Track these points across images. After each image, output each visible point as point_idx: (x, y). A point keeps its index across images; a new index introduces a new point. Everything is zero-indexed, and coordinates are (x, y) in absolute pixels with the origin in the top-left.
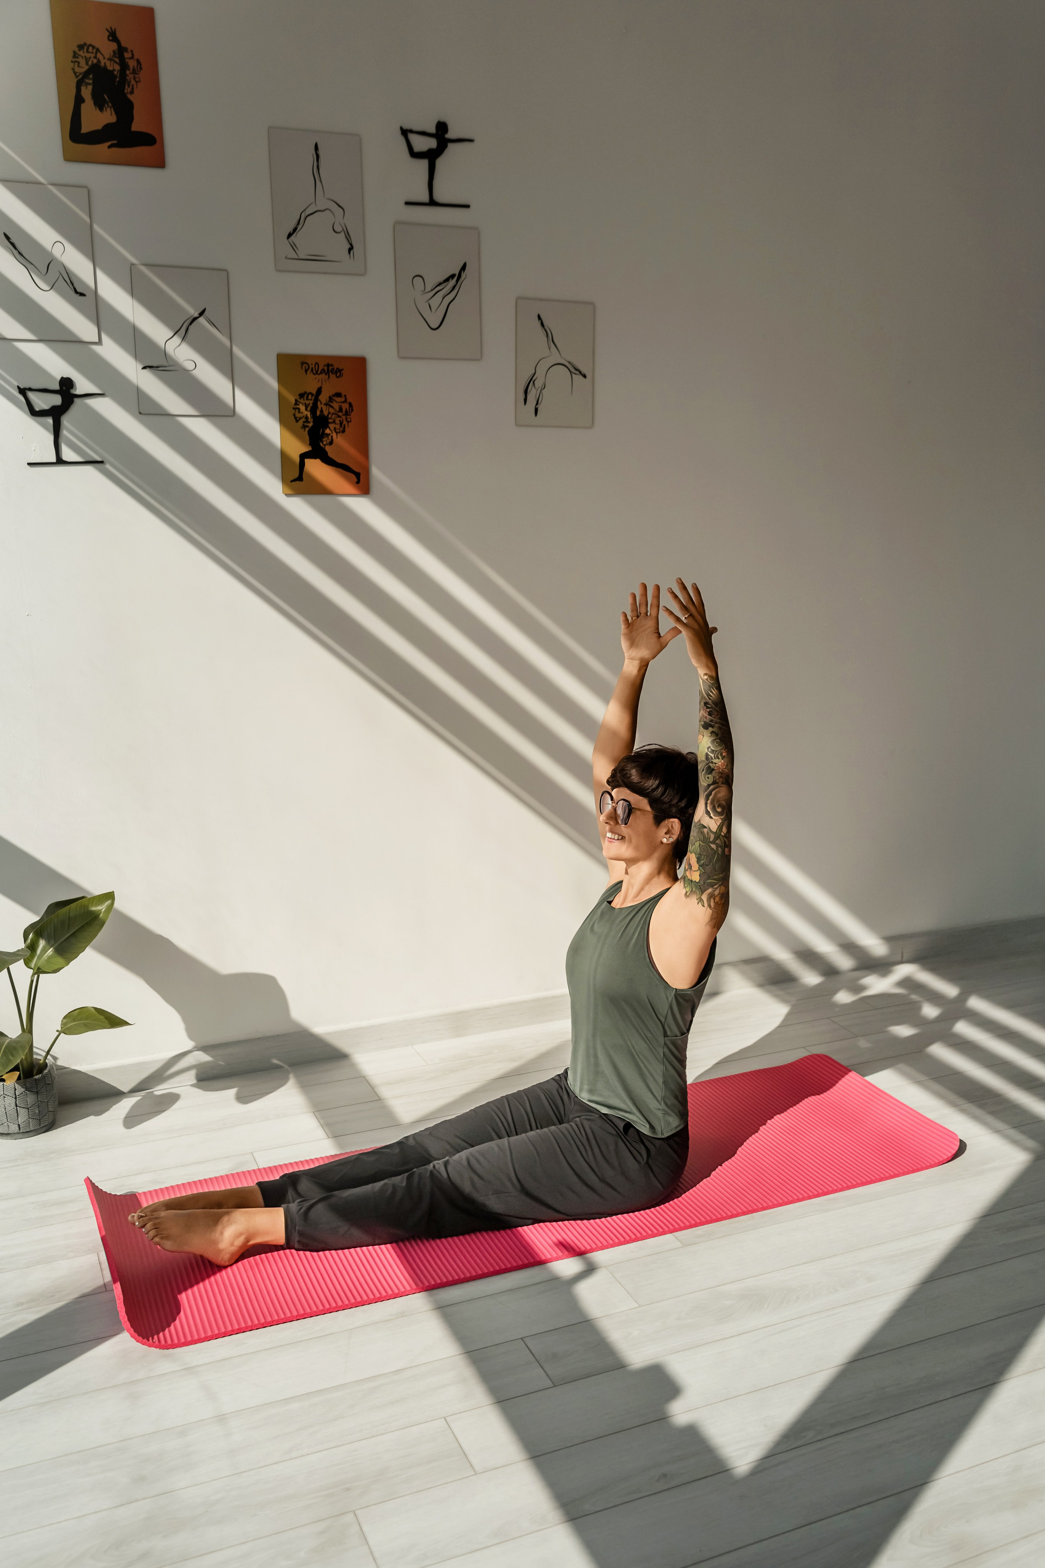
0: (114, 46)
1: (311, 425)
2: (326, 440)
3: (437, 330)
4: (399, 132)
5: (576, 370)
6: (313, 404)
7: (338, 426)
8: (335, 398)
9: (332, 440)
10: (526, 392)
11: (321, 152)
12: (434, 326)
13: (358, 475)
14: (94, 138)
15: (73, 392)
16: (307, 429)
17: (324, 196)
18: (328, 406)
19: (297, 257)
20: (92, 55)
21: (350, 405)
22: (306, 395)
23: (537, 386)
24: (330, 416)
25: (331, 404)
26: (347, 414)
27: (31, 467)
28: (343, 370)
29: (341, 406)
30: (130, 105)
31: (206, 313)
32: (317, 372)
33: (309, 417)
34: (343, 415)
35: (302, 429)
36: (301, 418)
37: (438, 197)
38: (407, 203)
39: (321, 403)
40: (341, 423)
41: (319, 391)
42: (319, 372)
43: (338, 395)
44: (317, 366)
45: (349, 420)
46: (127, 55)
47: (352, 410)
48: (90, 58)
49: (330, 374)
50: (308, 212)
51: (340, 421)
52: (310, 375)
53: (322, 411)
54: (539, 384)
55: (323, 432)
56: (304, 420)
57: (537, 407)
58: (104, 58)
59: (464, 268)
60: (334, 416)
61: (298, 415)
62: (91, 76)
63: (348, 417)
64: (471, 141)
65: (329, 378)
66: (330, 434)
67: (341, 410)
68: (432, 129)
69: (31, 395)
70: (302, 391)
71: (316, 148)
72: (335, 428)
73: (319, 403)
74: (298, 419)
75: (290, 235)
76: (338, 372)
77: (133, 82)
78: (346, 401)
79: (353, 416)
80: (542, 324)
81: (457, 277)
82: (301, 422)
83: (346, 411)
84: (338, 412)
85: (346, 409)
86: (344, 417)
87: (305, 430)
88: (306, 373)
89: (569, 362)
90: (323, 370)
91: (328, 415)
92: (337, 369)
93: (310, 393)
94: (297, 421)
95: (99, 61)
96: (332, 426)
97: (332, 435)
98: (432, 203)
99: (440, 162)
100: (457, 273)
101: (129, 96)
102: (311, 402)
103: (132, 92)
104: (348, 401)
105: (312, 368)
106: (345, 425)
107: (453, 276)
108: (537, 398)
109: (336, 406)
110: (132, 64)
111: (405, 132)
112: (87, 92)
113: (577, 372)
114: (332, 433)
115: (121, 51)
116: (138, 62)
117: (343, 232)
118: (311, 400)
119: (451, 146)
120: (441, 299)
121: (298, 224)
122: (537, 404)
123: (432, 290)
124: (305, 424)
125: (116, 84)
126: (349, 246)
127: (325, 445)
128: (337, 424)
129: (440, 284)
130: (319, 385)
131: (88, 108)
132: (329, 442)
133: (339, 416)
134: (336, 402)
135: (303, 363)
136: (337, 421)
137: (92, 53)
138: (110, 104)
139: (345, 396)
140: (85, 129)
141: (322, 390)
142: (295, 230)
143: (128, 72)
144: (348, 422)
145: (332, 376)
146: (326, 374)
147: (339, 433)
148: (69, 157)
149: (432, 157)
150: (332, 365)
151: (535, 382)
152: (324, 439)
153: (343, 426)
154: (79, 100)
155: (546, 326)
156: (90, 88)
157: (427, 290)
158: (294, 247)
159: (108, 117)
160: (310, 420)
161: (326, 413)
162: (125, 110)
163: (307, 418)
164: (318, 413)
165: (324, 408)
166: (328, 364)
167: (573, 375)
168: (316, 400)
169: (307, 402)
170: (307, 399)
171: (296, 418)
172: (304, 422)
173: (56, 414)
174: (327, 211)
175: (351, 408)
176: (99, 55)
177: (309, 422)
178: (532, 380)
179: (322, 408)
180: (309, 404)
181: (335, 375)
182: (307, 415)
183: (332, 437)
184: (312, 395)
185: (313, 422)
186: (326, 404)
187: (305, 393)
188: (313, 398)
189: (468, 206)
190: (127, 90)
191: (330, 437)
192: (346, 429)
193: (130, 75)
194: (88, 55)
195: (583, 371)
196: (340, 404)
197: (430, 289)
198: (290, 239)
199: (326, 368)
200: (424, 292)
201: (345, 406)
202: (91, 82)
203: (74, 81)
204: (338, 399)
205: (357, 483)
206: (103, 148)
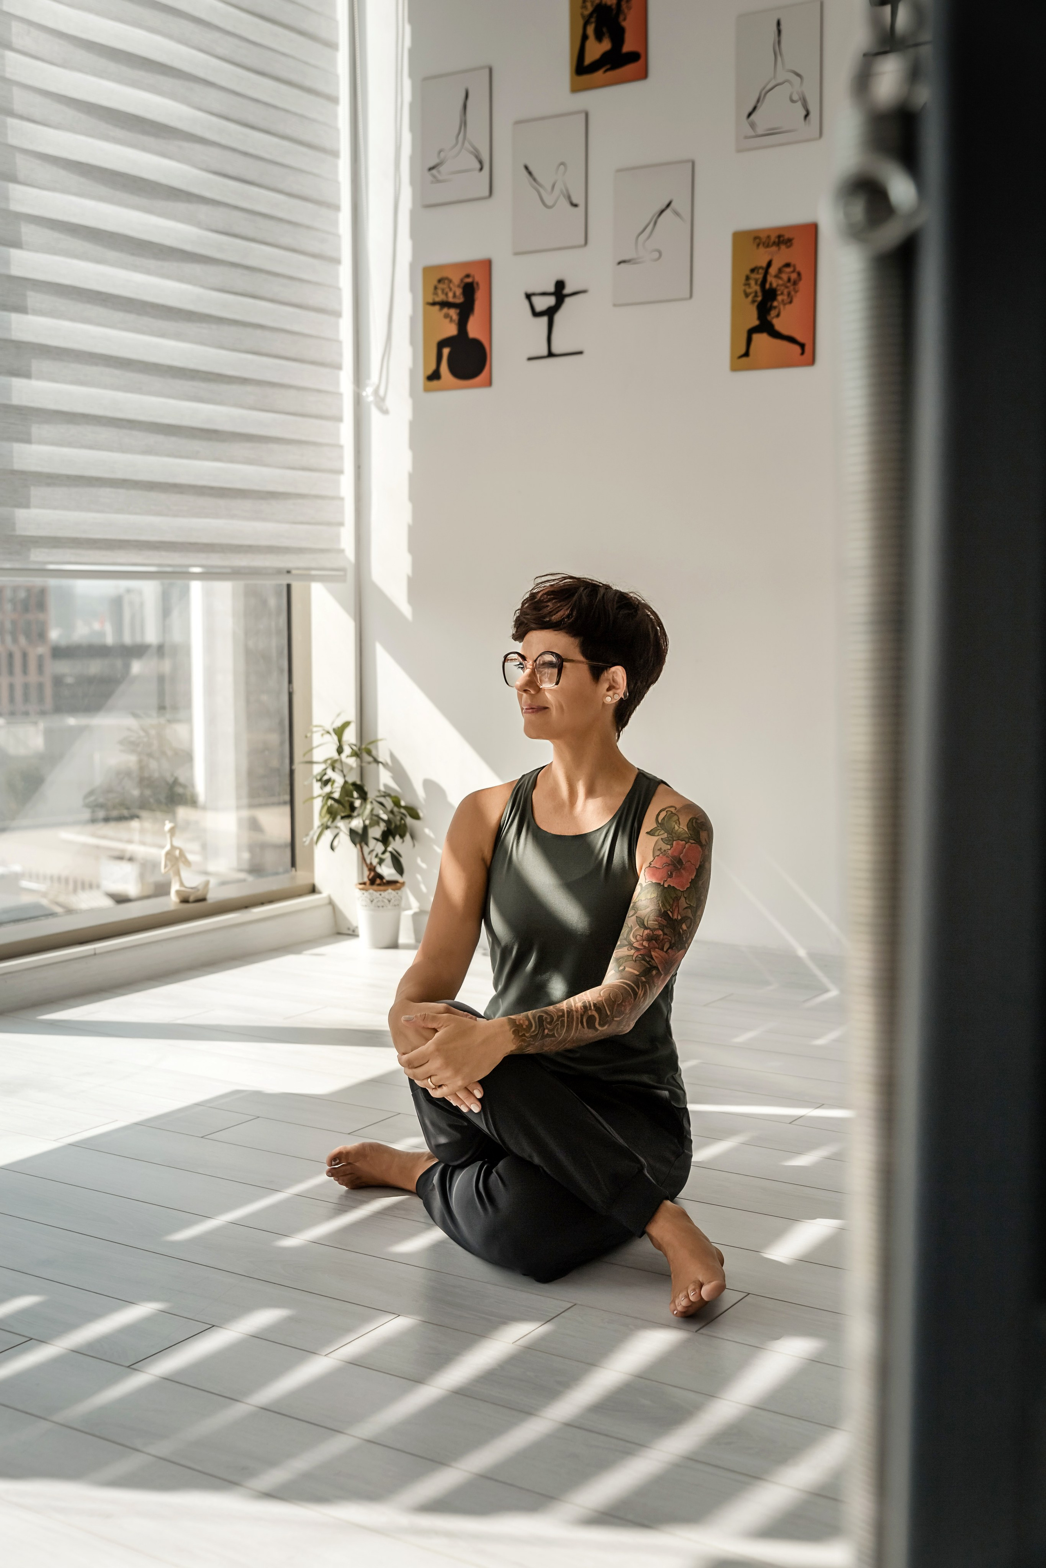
1: (759, 299)
2: (773, 313)
7: (785, 297)
8: (784, 269)
9: (780, 312)
11: (783, 27)
13: (802, 346)
14: (594, 67)
15: (563, 292)
16: (756, 304)
17: (784, 69)
18: (777, 279)
19: (755, 134)
21: (799, 274)
22: (757, 270)
24: (779, 288)
25: (780, 275)
26: (795, 283)
27: (529, 361)
28: (793, 239)
29: (790, 276)
30: (622, 31)
31: (672, 203)
32: (768, 245)
33: (759, 291)
34: (792, 285)
36: (750, 294)
39: (771, 276)
40: (789, 294)
41: (769, 264)
42: (770, 245)
43: (788, 265)
44: (768, 238)
45: (797, 290)
47: (802, 279)
49: (781, 245)
50: (768, 88)
52: (762, 249)
53: (771, 284)
55: (771, 304)
56: (753, 295)
60: (783, 288)
61: (748, 291)
62: (595, 15)
63: (796, 287)
65: (780, 249)
67: (789, 280)
69: (534, 299)
70: (753, 266)
71: (778, 23)
72: (783, 300)
73: (769, 276)
74: (748, 295)
75: (750, 115)
76: (788, 242)
77: (626, 11)
78: (794, 271)
79: (802, 285)
82: (750, 298)
83: (795, 281)
84: (787, 283)
85: (795, 279)
86: (792, 287)
87: (754, 304)
88: (758, 248)
90: (774, 242)
91: (777, 287)
92: (789, 238)
93: (761, 267)
94: (748, 297)
96: (780, 298)
97: (779, 307)
98: (893, 49)
102: (762, 276)
103: (625, 19)
104: (797, 270)
105: (764, 242)
106: (793, 296)
109: (785, 277)
112: (590, 30)
114: (780, 305)
117: (799, 103)
118: (762, 274)
121: (758, 102)
124: (755, 299)
125: (614, 15)
126: (804, 113)
127: (773, 318)
130: (770, 258)
131: (591, 43)
132: (777, 315)
133: (787, 287)
134: (786, 273)
135: (755, 238)
136: (786, 292)
138: (607, 35)
139: (794, 265)
140: (587, 62)
141: (773, 262)
142: (755, 109)
143: (622, 3)
144: (796, 292)
145: (783, 247)
146: (777, 246)
148: (575, 89)
149: (895, 2)
150: (783, 236)
153: (791, 297)
154: (585, 37)
156: (593, 25)
158: (753, 125)
159: (606, 45)
160: (760, 294)
161: (774, 285)
162: (618, 37)
163: (756, 292)
164: (767, 286)
165: (774, 280)
166: (780, 235)
168: (766, 273)
170: (758, 273)
171: (746, 294)
172: (753, 297)
173: (551, 313)
174: (786, 83)
175: (800, 277)
177: (758, 297)
179: (771, 281)
180: (759, 278)
181: (785, 246)
182: (756, 289)
183: (780, 309)
184: (763, 268)
185: (762, 296)
186: (777, 276)
187: (757, 267)
188: (764, 271)
190: (621, 18)
191: (778, 309)
192: (794, 300)
193: (624, 5)
196: (789, 274)
198: (750, 118)
199: (777, 240)
201: (794, 276)
202: (595, 20)
203: (581, 23)
204: (788, 270)
205: (803, 353)
206: (599, 75)
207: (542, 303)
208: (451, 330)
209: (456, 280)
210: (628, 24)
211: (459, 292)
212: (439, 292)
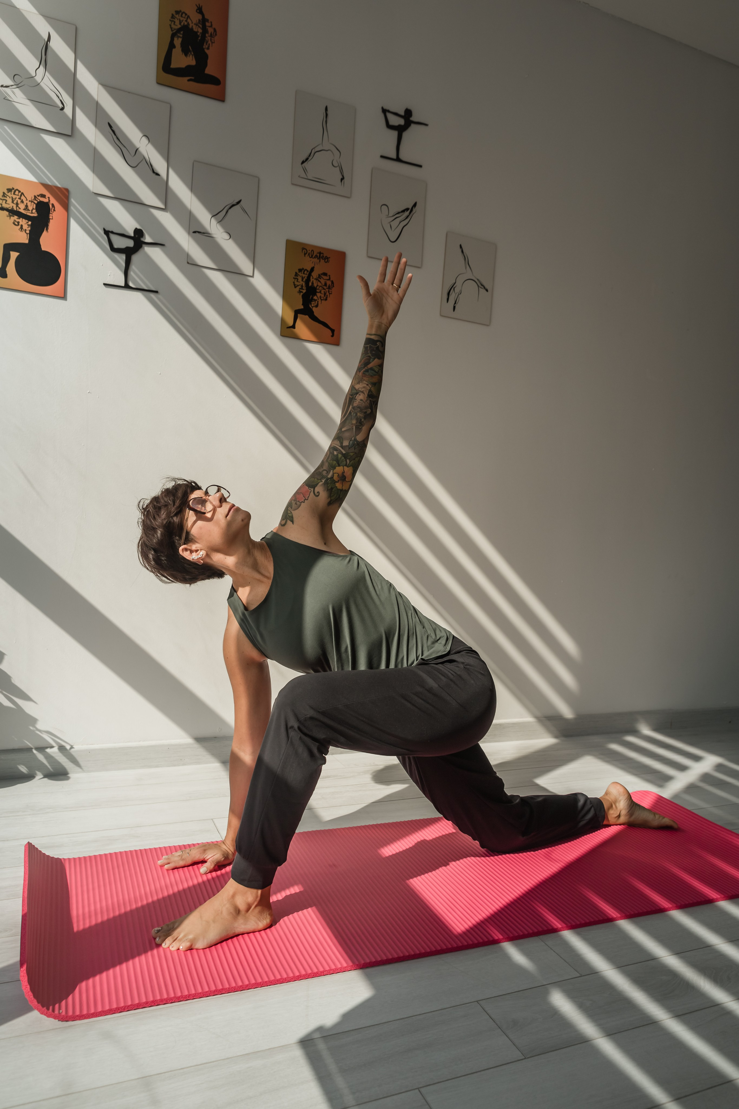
0: (200, 17)
1: (304, 291)
2: (313, 304)
3: (395, 243)
4: (381, 110)
5: (482, 285)
6: (307, 277)
7: (323, 296)
8: (322, 276)
9: (318, 304)
10: (449, 294)
11: (329, 112)
12: (393, 240)
13: (333, 331)
14: (179, 72)
15: (142, 239)
16: (302, 294)
17: (328, 141)
18: (317, 281)
19: (306, 177)
20: (185, 19)
22: (303, 271)
23: (456, 292)
24: (318, 287)
25: (319, 279)
26: (329, 288)
27: (106, 287)
28: (330, 258)
29: (326, 282)
30: (206, 57)
31: (241, 203)
32: (312, 256)
33: (304, 286)
34: (327, 288)
35: (298, 293)
36: (298, 286)
37: (402, 157)
38: (382, 157)
39: (313, 278)
40: (325, 294)
41: (312, 269)
42: (313, 257)
43: (325, 274)
44: (312, 252)
45: (330, 292)
46: (207, 24)
47: (333, 286)
48: (183, 20)
49: (321, 259)
50: (317, 149)
51: (324, 292)
52: (307, 257)
53: (313, 283)
54: (457, 290)
55: (312, 298)
56: (300, 287)
57: (455, 305)
58: (192, 23)
59: (415, 205)
60: (320, 288)
62: (182, 32)
63: (330, 290)
64: (426, 125)
65: (320, 261)
66: (316, 300)
67: (326, 284)
68: (402, 113)
69: (112, 236)
71: (326, 109)
72: (320, 296)
73: (311, 277)
74: (296, 286)
75: (303, 162)
76: (326, 259)
77: (209, 42)
78: (329, 279)
79: (333, 290)
80: (462, 252)
81: (410, 211)
83: (329, 286)
84: (324, 286)
85: (329, 285)
86: (327, 290)
87: (300, 294)
88: (305, 256)
89: (478, 280)
90: (316, 256)
91: (317, 287)
92: (326, 256)
93: (306, 270)
94: (295, 287)
95: (188, 24)
96: (318, 295)
97: (318, 300)
98: (398, 159)
99: (405, 135)
100: (410, 208)
101: (206, 51)
102: (306, 276)
103: (208, 49)
104: (331, 279)
105: (309, 253)
106: (327, 296)
107: (407, 209)
108: (456, 299)
110: (210, 30)
111: (385, 111)
112: (178, 42)
113: (482, 287)
114: (318, 299)
115: (204, 21)
116: (215, 30)
117: (338, 168)
118: (306, 274)
119: (413, 126)
120: (399, 223)
121: (310, 156)
122: (455, 303)
123: (393, 216)
124: (301, 290)
125: (198, 41)
126: (341, 177)
127: (312, 307)
128: (322, 294)
129: (398, 213)
130: (313, 265)
131: (177, 54)
132: (316, 306)
133: (324, 289)
134: (323, 279)
135: (303, 249)
136: (323, 292)
137: (185, 18)
138: (192, 53)
139: (329, 276)
140: (173, 66)
141: (315, 269)
142: (307, 159)
143: (207, 35)
144: (330, 294)
145: (322, 261)
146: (318, 259)
147: (323, 300)
148: (160, 82)
149: (400, 130)
150: (323, 254)
151: (455, 288)
152: (313, 303)
153: (326, 296)
154: (172, 46)
155: (464, 253)
156: (180, 40)
157: (390, 215)
158: (305, 170)
159: (190, 61)
161: (315, 285)
162: (202, 59)
163: (302, 286)
164: (310, 284)
165: (315, 281)
166: (320, 252)
167: (480, 288)
168: (310, 275)
169: (304, 276)
171: (295, 285)
172: (300, 288)
173: (129, 253)
174: (329, 151)
175: (332, 285)
176: (189, 20)
177: (303, 289)
178: (453, 287)
179: (313, 281)
180: (305, 277)
181: (324, 260)
182: (302, 284)
183: (318, 302)
184: (308, 271)
185: (306, 290)
187: (303, 269)
188: (308, 273)
189: (420, 166)
190: (205, 46)
191: (316, 302)
192: (328, 299)
193: (208, 37)
194: (182, 19)
195: (486, 287)
196: (325, 281)
197: (392, 215)
198: (303, 165)
199: (318, 255)
200: (388, 216)
201: (329, 283)
202: (181, 36)
203: (170, 33)
204: (325, 277)
205: (332, 336)
206: (184, 81)
207: (120, 243)
208: (23, 238)
209: (30, 196)
210: (211, 52)
211: (32, 206)
212: (9, 200)
